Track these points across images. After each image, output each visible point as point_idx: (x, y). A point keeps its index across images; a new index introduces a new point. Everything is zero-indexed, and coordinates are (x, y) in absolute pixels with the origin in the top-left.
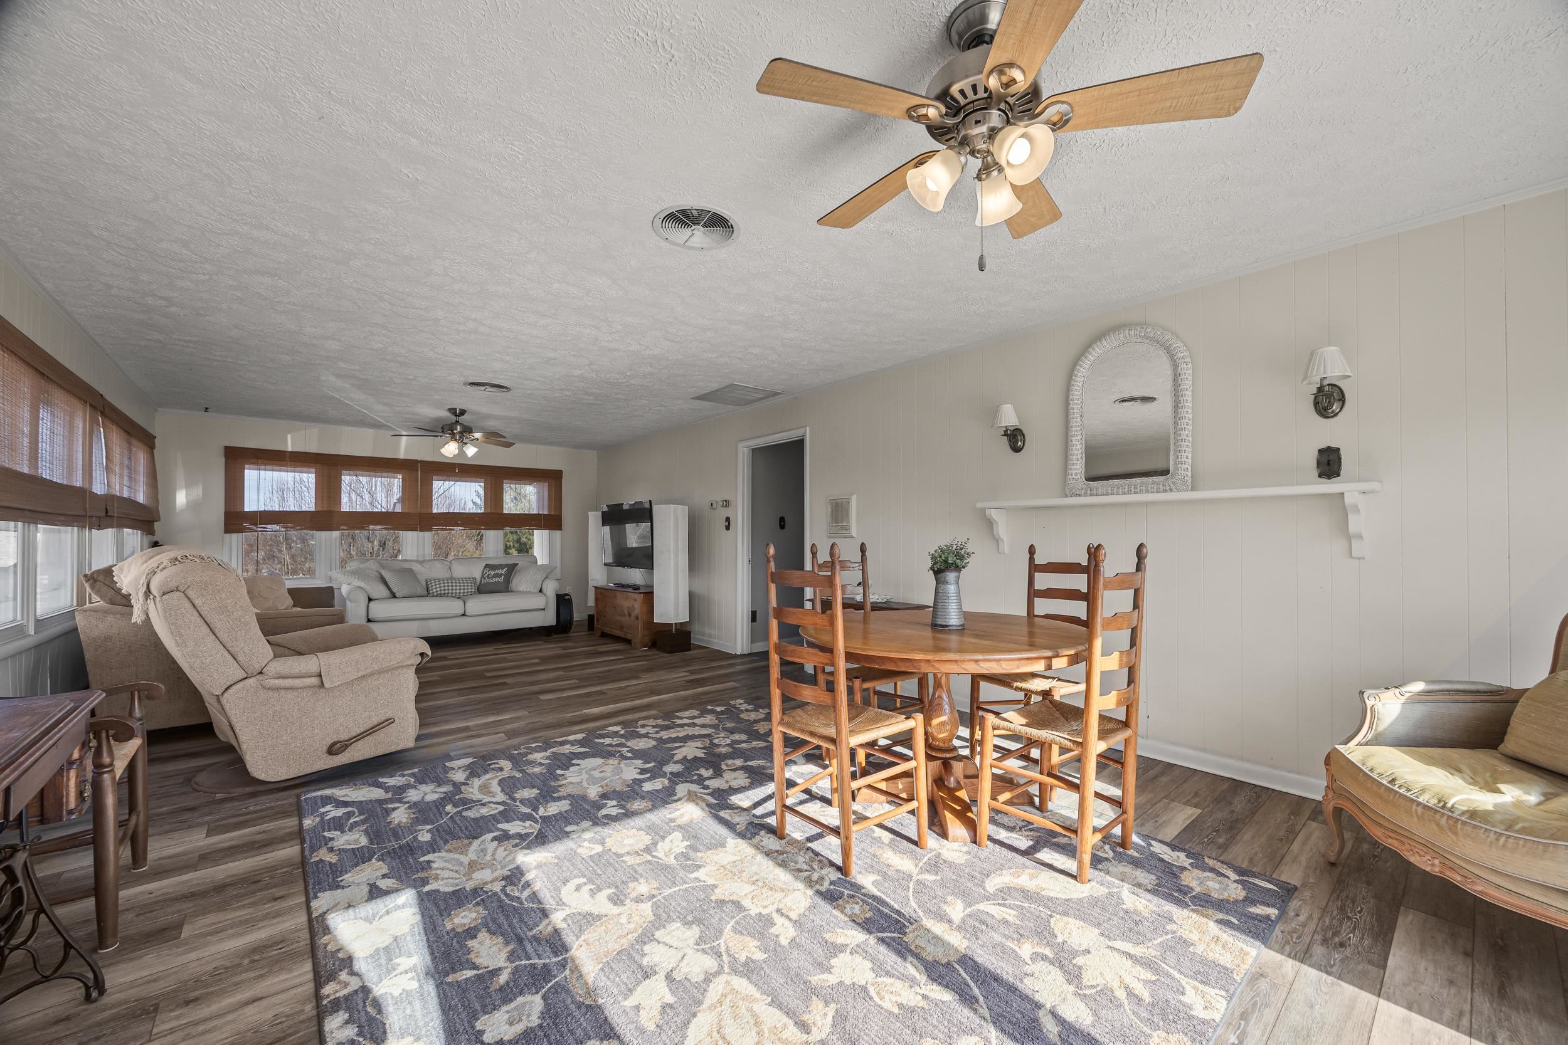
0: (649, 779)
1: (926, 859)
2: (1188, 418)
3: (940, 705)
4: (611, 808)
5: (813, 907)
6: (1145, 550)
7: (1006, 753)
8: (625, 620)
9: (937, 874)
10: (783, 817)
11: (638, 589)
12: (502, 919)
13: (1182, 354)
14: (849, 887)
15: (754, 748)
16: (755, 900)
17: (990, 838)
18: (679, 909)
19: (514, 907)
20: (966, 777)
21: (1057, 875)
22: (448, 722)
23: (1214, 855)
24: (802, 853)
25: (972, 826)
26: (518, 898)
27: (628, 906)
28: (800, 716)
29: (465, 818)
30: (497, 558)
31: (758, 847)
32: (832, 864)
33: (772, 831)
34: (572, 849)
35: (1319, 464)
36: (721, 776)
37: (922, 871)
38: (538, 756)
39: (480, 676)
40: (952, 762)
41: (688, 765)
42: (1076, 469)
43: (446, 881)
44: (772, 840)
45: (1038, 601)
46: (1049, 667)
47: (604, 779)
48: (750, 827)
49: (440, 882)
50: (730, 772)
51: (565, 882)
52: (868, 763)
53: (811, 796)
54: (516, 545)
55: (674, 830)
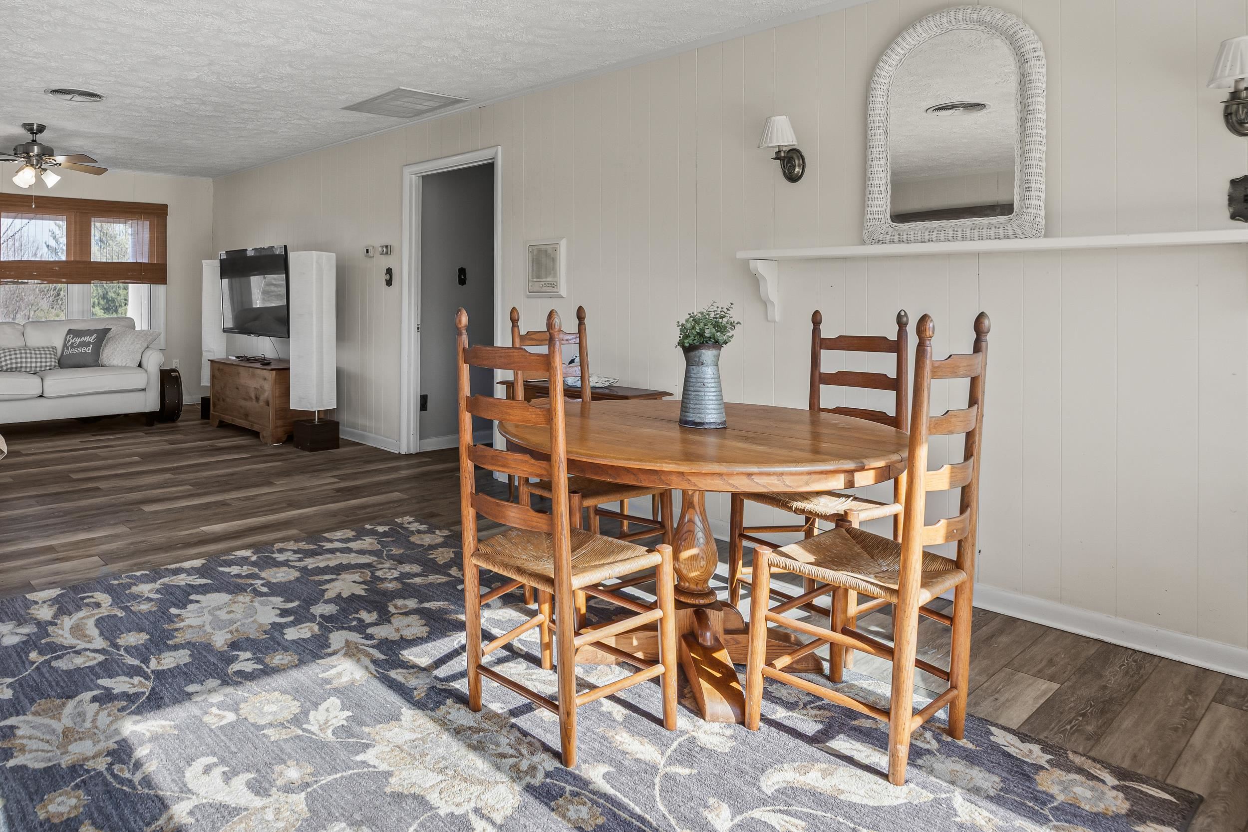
0: (293, 624)
1: (675, 744)
2: (1040, 135)
3: (691, 532)
4: (245, 662)
5: (521, 809)
6: (986, 322)
7: (786, 601)
8: (251, 405)
9: (691, 767)
10: (477, 681)
11: (268, 364)
12: (110, 809)
13: (1031, 44)
14: (571, 780)
15: (431, 584)
16: (444, 795)
17: (764, 718)
18: (342, 804)
19: (125, 793)
20: (727, 632)
21: (859, 772)
22: (26, 539)
23: (1081, 750)
24: (504, 732)
25: (738, 701)
26: (130, 781)
27: (275, 797)
28: (501, 545)
29: (55, 670)
30: (84, 321)
31: (444, 724)
32: (546, 748)
33: (460, 699)
34: (195, 717)
35: (1231, 200)
36: (390, 622)
37: (671, 761)
38: (145, 589)
39: (63, 477)
40: (708, 611)
41: (344, 605)
42: (878, 206)
43: (34, 754)
44: (462, 712)
45: (825, 390)
46: (850, 484)
47: (232, 622)
48: (432, 693)
49: (27, 756)
50: (401, 617)
51: (190, 761)
52: (589, 608)
53: (512, 653)
54: (102, 302)
55: (330, 695)
